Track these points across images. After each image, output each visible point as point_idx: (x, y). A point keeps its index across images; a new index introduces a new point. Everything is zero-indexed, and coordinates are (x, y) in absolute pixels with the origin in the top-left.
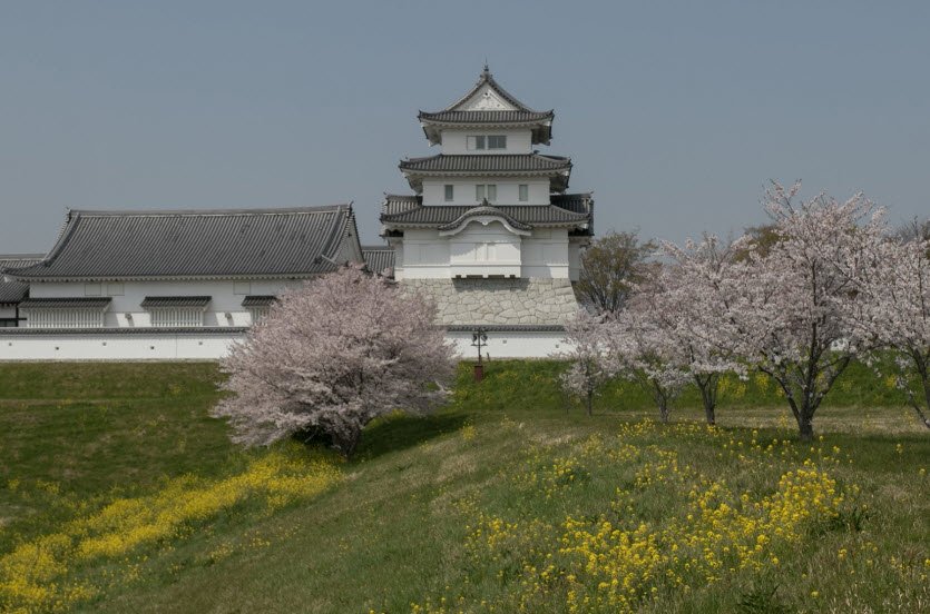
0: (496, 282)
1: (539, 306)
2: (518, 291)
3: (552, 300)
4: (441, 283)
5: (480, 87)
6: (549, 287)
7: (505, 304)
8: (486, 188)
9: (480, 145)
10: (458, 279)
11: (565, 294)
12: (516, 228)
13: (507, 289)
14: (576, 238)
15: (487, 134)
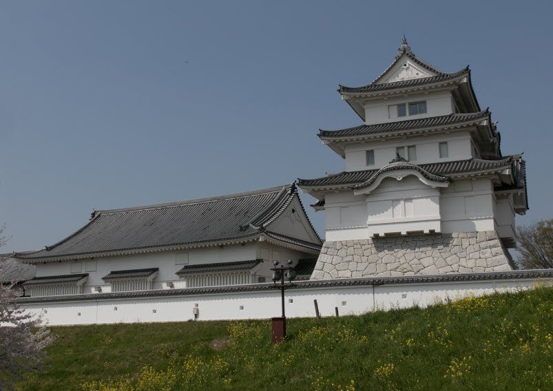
0: (415, 239)
1: (463, 262)
2: (440, 247)
3: (477, 255)
4: (360, 244)
5: (398, 59)
6: (473, 241)
7: (425, 262)
8: (406, 149)
9: (402, 113)
10: (376, 238)
11: (491, 247)
12: (432, 180)
13: (428, 245)
14: (505, 192)
15: (407, 101)
